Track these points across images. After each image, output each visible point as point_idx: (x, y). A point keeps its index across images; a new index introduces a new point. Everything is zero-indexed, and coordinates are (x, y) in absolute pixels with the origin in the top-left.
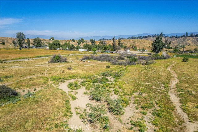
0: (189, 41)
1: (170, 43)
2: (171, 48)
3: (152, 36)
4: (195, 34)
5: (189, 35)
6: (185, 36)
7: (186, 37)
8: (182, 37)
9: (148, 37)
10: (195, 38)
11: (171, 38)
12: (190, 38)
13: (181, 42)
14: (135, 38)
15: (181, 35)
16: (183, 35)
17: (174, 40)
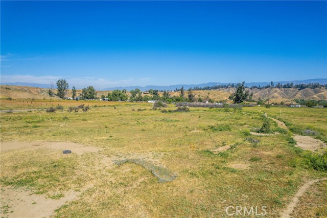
0: (276, 94)
1: (252, 95)
2: (254, 101)
3: (225, 86)
4: (283, 85)
5: (275, 86)
6: (270, 86)
7: (272, 88)
8: (267, 87)
9: (218, 88)
10: (283, 89)
11: (251, 89)
12: (277, 89)
13: (266, 95)
14: (200, 89)
15: (264, 86)
16: (267, 85)
17: (256, 93)
